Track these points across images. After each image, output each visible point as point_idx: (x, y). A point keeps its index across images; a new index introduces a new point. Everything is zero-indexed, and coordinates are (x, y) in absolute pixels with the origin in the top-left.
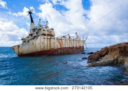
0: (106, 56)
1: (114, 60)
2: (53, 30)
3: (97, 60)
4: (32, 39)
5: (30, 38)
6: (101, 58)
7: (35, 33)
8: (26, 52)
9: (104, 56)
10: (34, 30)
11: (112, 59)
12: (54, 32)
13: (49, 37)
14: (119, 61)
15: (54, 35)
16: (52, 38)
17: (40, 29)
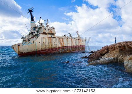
0: (107, 55)
1: (114, 58)
2: (54, 28)
3: (98, 59)
4: (32, 37)
5: (31, 36)
6: (102, 57)
7: (36, 32)
8: (26, 51)
9: (104, 55)
10: (35, 28)
11: (112, 58)
12: (54, 31)
13: (50, 36)
14: (119, 60)
15: (55, 34)
16: (53, 36)
17: (40, 28)
